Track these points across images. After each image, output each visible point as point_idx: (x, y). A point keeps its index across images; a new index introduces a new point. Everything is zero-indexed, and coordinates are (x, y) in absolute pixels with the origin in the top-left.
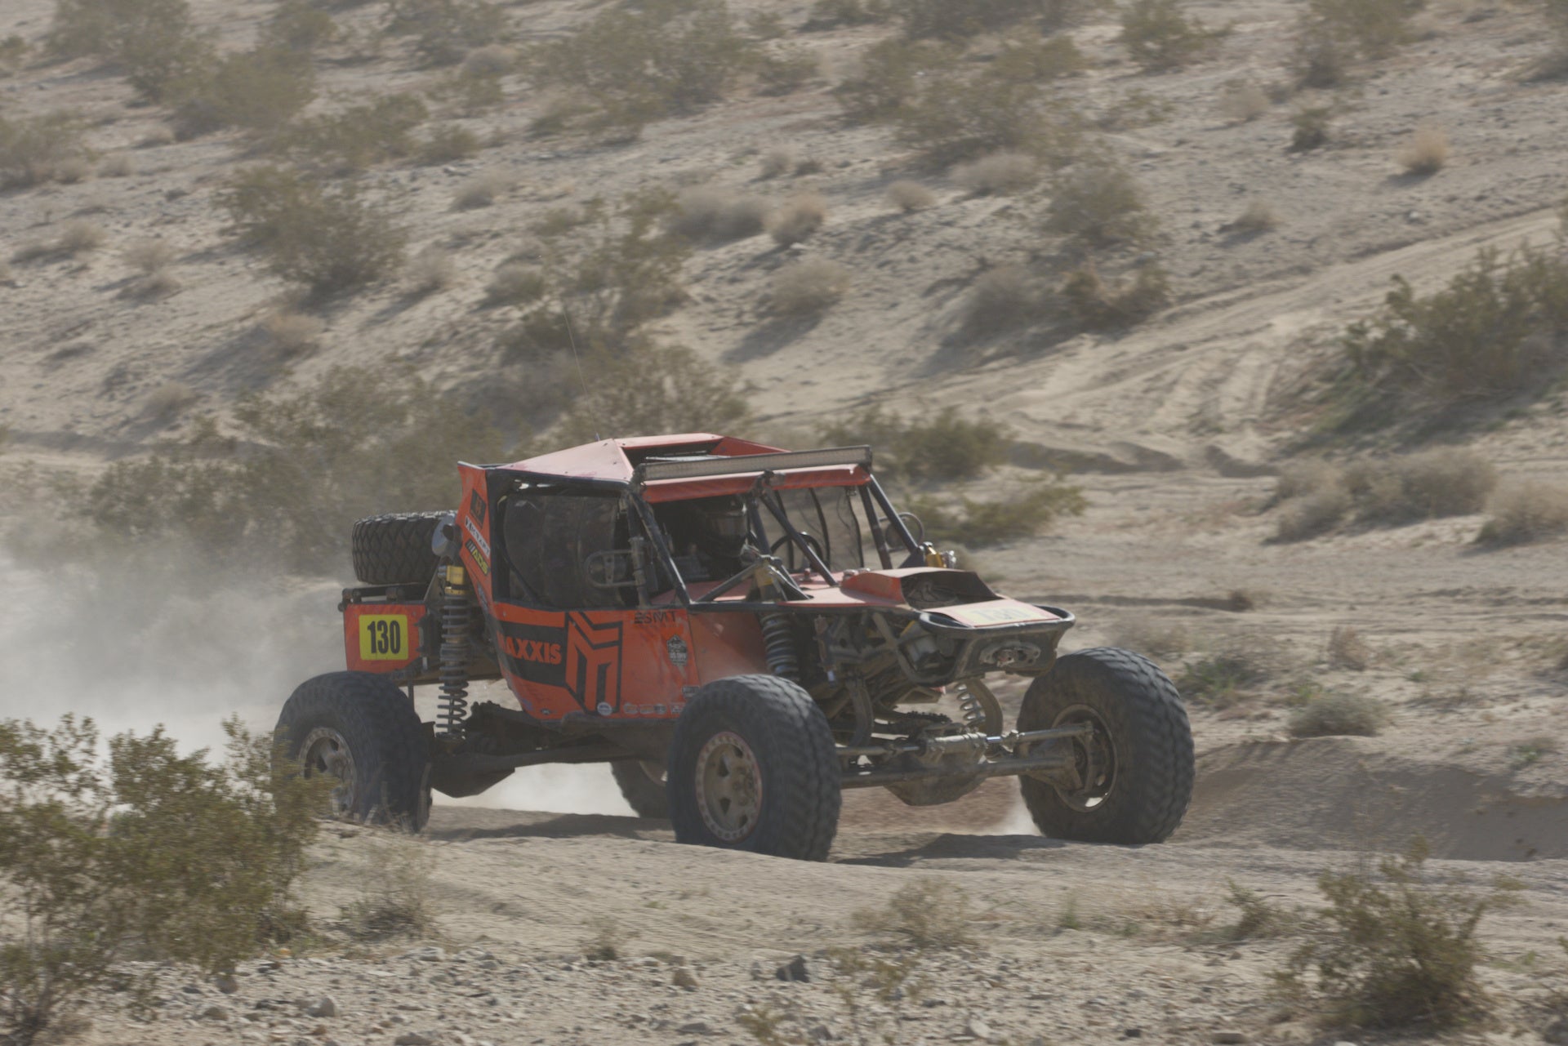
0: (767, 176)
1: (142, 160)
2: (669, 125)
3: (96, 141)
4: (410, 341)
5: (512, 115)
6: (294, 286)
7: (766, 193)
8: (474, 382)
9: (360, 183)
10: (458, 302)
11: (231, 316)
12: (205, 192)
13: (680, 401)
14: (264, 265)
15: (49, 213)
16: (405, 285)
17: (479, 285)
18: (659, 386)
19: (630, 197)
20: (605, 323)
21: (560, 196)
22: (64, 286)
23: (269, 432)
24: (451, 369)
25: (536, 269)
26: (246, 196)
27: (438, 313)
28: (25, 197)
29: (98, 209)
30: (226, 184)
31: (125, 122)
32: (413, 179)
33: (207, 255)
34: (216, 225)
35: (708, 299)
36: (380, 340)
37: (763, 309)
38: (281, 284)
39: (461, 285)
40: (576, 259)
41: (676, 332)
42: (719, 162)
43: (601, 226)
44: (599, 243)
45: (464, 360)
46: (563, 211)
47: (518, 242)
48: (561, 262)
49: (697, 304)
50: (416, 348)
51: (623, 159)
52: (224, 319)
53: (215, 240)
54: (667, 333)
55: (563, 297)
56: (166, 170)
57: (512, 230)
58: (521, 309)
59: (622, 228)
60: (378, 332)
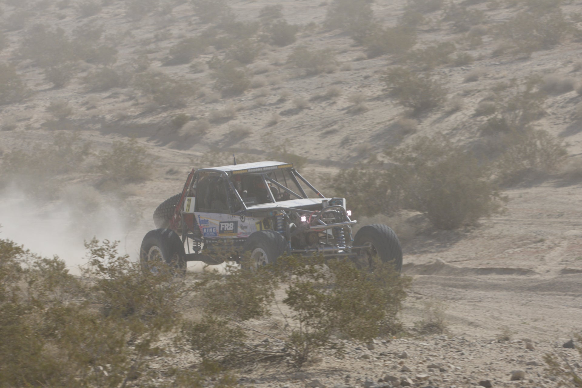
0: (575, 70)
1: (356, 65)
2: (541, 53)
3: (340, 58)
4: (448, 128)
5: (486, 49)
6: (408, 109)
7: (575, 76)
8: (470, 142)
9: (431, 73)
10: (465, 115)
11: (386, 119)
12: (377, 76)
13: (542, 149)
14: (397, 102)
15: (322, 83)
16: (447, 109)
17: (473, 108)
18: (535, 144)
19: (526, 78)
20: (517, 122)
21: (502, 78)
22: (327, 109)
23: (396, 159)
24: (463, 138)
25: (493, 103)
26: (392, 77)
27: (458, 119)
28: (314, 78)
29: (340, 82)
30: (385, 73)
31: (350, 52)
32: (450, 71)
33: (378, 98)
34: (381, 88)
35: (554, 114)
36: (438, 128)
37: (573, 117)
38: (403, 108)
39: (467, 109)
40: (507, 99)
41: (542, 125)
42: (558, 65)
43: (516, 88)
44: (515, 94)
45: (467, 135)
46: (502, 82)
47: (487, 93)
48: (502, 100)
49: (550, 115)
50: (450, 131)
51: (525, 64)
52: (383, 120)
53: (380, 93)
54: (539, 126)
55: (502, 113)
56: (364, 68)
57: (485, 89)
58: (487, 117)
59: (523, 88)
60: (437, 125)
